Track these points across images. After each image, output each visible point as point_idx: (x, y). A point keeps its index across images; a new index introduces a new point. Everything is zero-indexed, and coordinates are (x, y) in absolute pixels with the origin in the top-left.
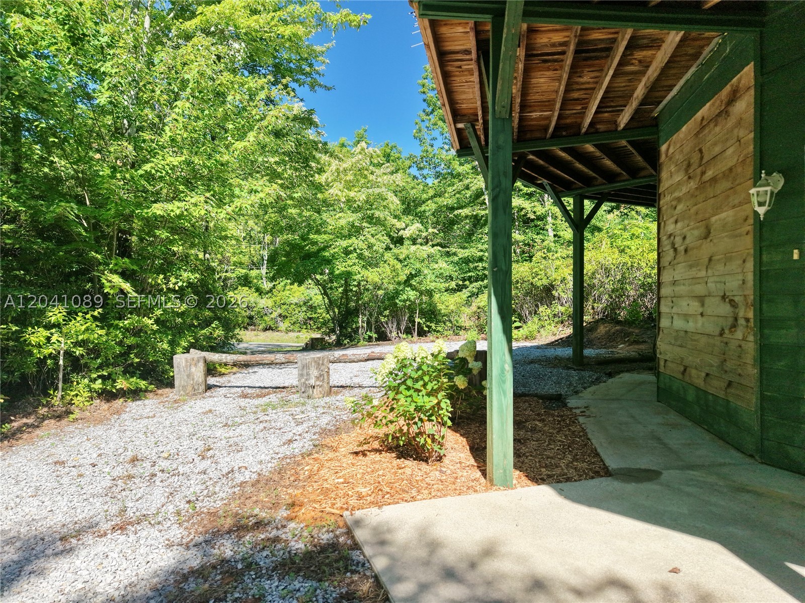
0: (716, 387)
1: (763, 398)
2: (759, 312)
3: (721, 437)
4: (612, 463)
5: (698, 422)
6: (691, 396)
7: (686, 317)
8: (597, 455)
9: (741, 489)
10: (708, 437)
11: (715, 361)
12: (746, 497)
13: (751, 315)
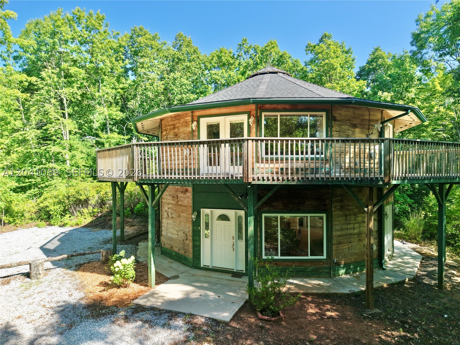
0: (182, 252)
1: (193, 255)
2: (193, 238)
3: (183, 264)
4: (168, 276)
5: (176, 260)
6: (174, 254)
7: (172, 234)
8: (163, 275)
9: (193, 275)
10: (180, 264)
11: (182, 246)
12: (194, 276)
13: (191, 238)
